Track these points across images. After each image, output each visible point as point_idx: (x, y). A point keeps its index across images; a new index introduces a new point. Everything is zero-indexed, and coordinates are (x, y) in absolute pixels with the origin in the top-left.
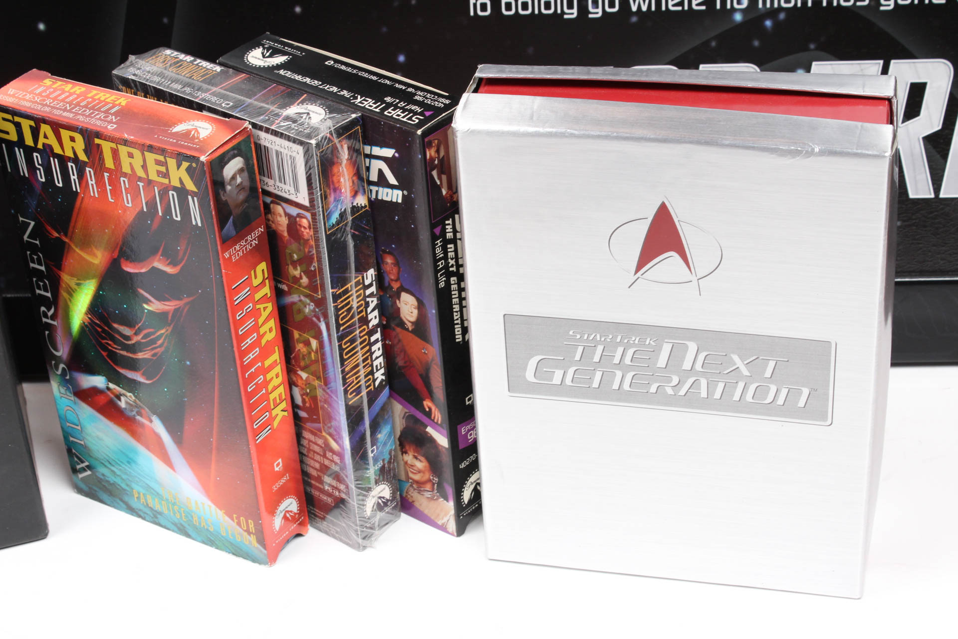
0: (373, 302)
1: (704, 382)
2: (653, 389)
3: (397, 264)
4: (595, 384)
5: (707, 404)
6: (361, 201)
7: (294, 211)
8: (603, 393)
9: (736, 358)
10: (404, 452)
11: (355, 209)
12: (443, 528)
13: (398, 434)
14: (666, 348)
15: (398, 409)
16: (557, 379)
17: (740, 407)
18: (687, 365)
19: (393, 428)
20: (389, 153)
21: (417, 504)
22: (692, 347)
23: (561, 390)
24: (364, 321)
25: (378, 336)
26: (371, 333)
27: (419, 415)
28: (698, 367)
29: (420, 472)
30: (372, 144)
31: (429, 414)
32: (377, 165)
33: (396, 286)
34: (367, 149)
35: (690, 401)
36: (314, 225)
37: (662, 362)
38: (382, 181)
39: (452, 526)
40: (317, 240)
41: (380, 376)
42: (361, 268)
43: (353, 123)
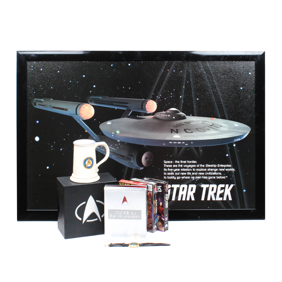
0: (157, 203)
1: (129, 216)
2: (124, 217)
3: (160, 199)
4: (118, 217)
5: (129, 219)
6: (157, 192)
7: (150, 192)
8: (118, 218)
9: (132, 213)
10: (159, 222)
11: (156, 193)
12: (162, 231)
13: (158, 220)
14: (125, 212)
15: (158, 217)
16: (114, 217)
17: (133, 219)
18: (127, 214)
19: (157, 219)
20: (161, 186)
21: (159, 229)
22: (128, 212)
23: (114, 218)
24: (156, 205)
25: (157, 207)
26: (156, 207)
27: (161, 217)
28: (128, 214)
29: (160, 224)
30: (159, 186)
31: (162, 216)
32: (159, 188)
33: (160, 201)
34: (158, 187)
35: (127, 218)
36: (153, 194)
37: (124, 214)
38: (160, 190)
39: (164, 231)
40: (153, 195)
41: (157, 212)
42: (156, 199)
43: (157, 184)
